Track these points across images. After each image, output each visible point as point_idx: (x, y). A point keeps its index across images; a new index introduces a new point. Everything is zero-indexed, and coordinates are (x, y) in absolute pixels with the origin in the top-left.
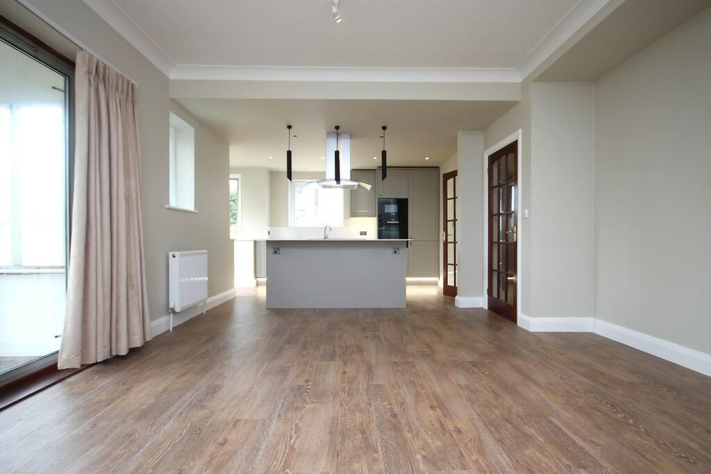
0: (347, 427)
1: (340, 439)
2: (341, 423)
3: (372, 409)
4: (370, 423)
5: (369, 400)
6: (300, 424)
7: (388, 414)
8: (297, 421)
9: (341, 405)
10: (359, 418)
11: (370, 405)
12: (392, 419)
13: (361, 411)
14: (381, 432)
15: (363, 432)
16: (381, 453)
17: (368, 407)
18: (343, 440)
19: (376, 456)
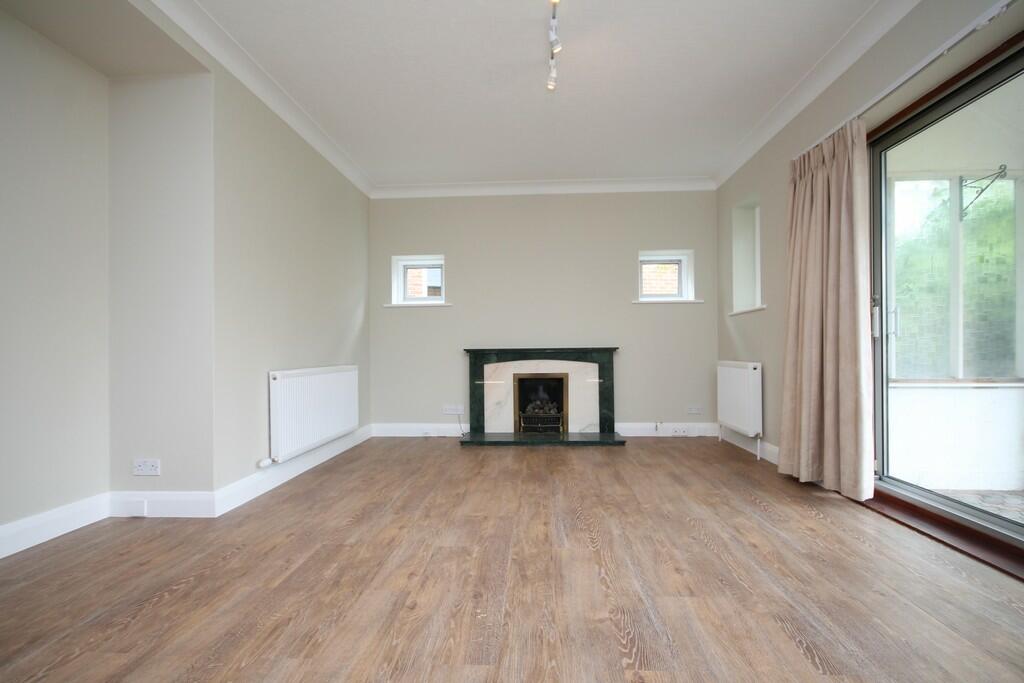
0: (542, 583)
1: (551, 571)
2: (551, 588)
3: (506, 606)
4: (514, 588)
5: (506, 624)
6: (604, 588)
7: (485, 597)
8: (610, 591)
9: (552, 613)
10: (528, 594)
11: (508, 614)
12: (483, 591)
13: (522, 603)
14: (503, 576)
15: (524, 577)
16: (510, 558)
17: (510, 610)
18: (547, 569)
19: (515, 557)
